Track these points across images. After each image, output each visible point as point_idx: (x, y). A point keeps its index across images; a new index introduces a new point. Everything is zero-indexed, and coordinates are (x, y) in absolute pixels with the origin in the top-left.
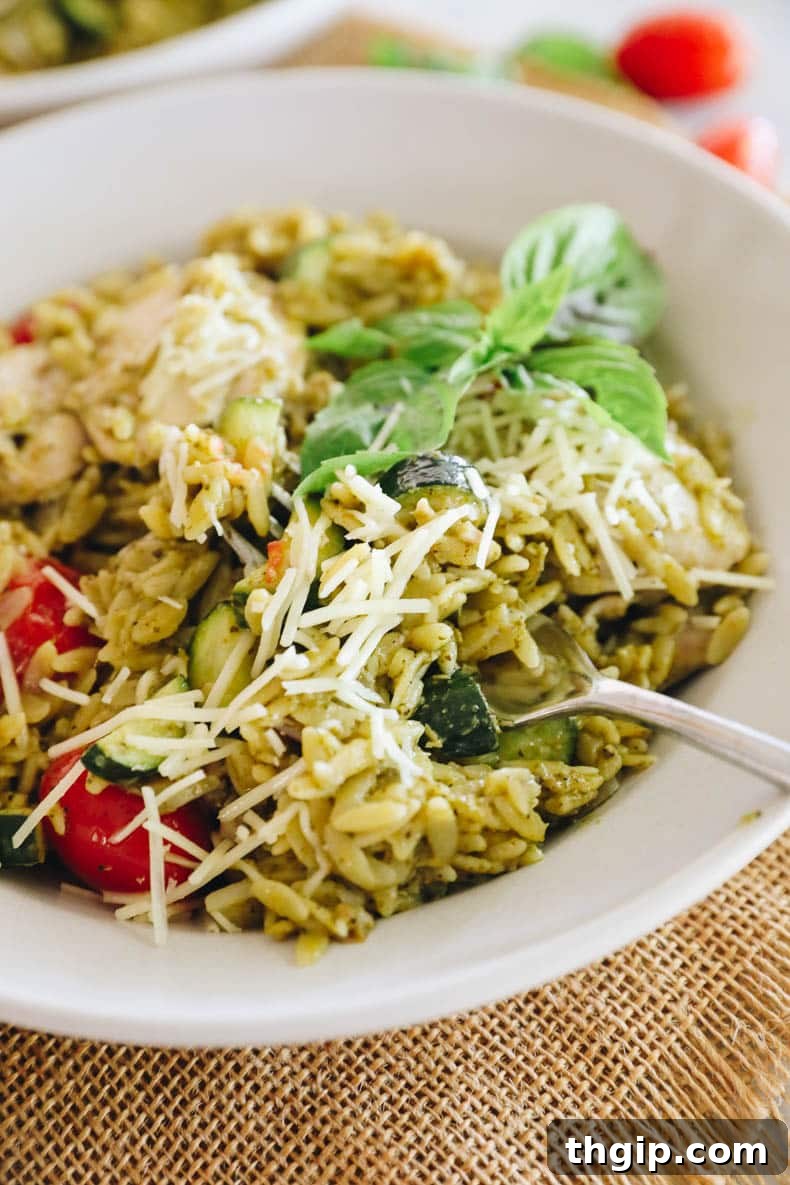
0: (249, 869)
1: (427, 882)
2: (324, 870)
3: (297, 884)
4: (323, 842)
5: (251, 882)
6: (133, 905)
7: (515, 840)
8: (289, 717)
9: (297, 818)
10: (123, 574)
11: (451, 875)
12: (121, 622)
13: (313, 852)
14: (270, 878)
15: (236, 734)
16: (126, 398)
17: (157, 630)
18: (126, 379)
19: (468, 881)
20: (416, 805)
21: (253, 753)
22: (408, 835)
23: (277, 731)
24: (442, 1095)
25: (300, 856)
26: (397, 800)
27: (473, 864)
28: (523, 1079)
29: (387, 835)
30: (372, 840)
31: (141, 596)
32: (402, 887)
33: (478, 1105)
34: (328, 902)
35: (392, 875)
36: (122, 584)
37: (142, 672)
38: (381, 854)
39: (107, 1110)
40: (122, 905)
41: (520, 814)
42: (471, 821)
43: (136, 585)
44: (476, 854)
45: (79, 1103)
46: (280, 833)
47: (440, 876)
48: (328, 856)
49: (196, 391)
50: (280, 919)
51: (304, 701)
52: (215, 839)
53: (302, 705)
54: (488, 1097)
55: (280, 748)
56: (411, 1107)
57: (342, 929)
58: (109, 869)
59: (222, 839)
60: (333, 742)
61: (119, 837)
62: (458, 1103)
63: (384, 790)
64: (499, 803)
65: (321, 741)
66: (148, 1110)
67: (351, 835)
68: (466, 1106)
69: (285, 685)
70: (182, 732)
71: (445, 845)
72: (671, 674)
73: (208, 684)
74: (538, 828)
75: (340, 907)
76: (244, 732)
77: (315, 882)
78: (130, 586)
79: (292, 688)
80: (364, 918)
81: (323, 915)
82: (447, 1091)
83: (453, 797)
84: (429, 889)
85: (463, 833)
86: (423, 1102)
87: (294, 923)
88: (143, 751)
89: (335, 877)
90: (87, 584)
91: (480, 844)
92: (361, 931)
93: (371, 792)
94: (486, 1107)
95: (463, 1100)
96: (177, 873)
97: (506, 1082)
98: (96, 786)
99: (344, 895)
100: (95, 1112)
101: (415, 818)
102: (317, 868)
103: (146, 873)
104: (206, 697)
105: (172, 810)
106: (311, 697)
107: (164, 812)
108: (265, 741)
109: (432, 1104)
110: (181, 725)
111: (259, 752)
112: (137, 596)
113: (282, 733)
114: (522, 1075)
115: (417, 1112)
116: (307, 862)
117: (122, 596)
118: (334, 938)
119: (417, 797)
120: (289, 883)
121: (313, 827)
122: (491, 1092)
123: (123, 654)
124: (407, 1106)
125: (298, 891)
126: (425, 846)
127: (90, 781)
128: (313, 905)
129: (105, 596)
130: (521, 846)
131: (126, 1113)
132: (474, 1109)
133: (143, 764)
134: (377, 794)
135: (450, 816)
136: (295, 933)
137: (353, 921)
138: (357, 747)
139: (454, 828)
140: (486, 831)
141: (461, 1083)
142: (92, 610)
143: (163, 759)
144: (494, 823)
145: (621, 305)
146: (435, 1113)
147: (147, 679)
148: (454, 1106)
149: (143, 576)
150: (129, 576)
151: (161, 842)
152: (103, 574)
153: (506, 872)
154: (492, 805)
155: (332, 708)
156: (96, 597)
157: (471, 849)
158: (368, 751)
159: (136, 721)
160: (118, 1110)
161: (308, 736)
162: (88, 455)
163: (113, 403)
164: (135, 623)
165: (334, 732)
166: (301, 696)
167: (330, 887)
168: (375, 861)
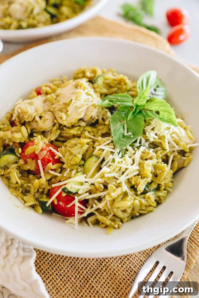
0: (96, 213)
1: (133, 215)
2: (112, 214)
3: (106, 216)
4: (112, 209)
5: (97, 216)
6: (71, 220)
7: (151, 207)
8: (105, 181)
9: (107, 203)
10: (68, 148)
11: (138, 214)
12: (68, 160)
13: (110, 210)
14: (101, 215)
15: (94, 184)
16: (64, 110)
17: (76, 162)
18: (64, 106)
19: (141, 215)
20: (132, 202)
21: (97, 188)
22: (130, 208)
23: (102, 184)
24: (130, 257)
25: (107, 211)
26: (128, 201)
27: (142, 212)
28: (146, 254)
29: (125, 208)
30: (123, 209)
31: (72, 154)
32: (128, 217)
33: (138, 259)
34: (113, 220)
35: (126, 215)
36: (68, 150)
37: (73, 170)
38: (124, 211)
39: (62, 260)
40: (68, 219)
41: (152, 202)
42: (143, 204)
43: (71, 151)
44: (143, 210)
45: (56, 258)
46: (103, 206)
47: (135, 214)
48: (113, 211)
49: (80, 110)
50: (103, 224)
51: (108, 178)
52: (87, 205)
53: (108, 179)
54: (140, 258)
55: (103, 187)
56: (124, 260)
57: (116, 226)
58: (66, 212)
59: (89, 205)
60: (115, 188)
61: (69, 206)
62: (134, 259)
63: (125, 198)
64: (148, 200)
65: (112, 188)
66: (70, 260)
67: (118, 208)
68: (135, 259)
69: (105, 175)
70: (82, 184)
71: (137, 209)
72: (177, 169)
73: (87, 173)
74: (155, 204)
75: (116, 222)
76: (96, 184)
77: (110, 216)
78: (70, 151)
79: (106, 175)
80: (121, 223)
81: (113, 223)
82: (131, 256)
83: (139, 199)
84: (133, 217)
85: (141, 206)
86: (126, 259)
87: (106, 225)
88: (75, 188)
89: (114, 215)
90: (59, 150)
91: (144, 208)
92: (120, 226)
93: (122, 198)
94: (139, 260)
95: (135, 258)
96: (80, 213)
97: (143, 254)
98: (64, 195)
99: (116, 219)
100: (60, 260)
101: (132, 204)
102: (111, 213)
103: (74, 213)
104: (87, 176)
105: (80, 201)
106: (110, 177)
107: (79, 201)
108: (100, 186)
109: (128, 259)
110: (82, 182)
111: (98, 188)
112: (71, 154)
113: (103, 184)
114: (146, 253)
115: (125, 261)
116: (109, 212)
117: (68, 154)
118: (114, 228)
119: (132, 200)
120: (105, 216)
121: (110, 205)
122: (140, 256)
123: (68, 166)
124: (124, 259)
125: (107, 218)
126: (133, 209)
127: (63, 194)
128: (110, 221)
129: (64, 153)
130: (152, 208)
131: (66, 260)
132: (137, 260)
133: (75, 191)
134: (124, 199)
135: (139, 203)
136: (107, 226)
137: (119, 225)
138: (119, 189)
139: (139, 206)
140: (146, 206)
141: (134, 254)
142: (61, 156)
143: (79, 190)
144: (147, 204)
145: (159, 91)
146: (129, 261)
147: (74, 171)
148: (133, 260)
149: (73, 149)
150: (69, 149)
151: (78, 207)
152: (63, 148)
153: (148, 213)
154: (147, 201)
155: (114, 179)
156: (62, 153)
157: (142, 209)
158: (122, 190)
159: (73, 182)
160: (64, 260)
161: (109, 186)
162: (55, 121)
163: (61, 111)
164: (71, 160)
165: (114, 185)
166: (108, 177)
167: (114, 217)
168: (123, 213)
